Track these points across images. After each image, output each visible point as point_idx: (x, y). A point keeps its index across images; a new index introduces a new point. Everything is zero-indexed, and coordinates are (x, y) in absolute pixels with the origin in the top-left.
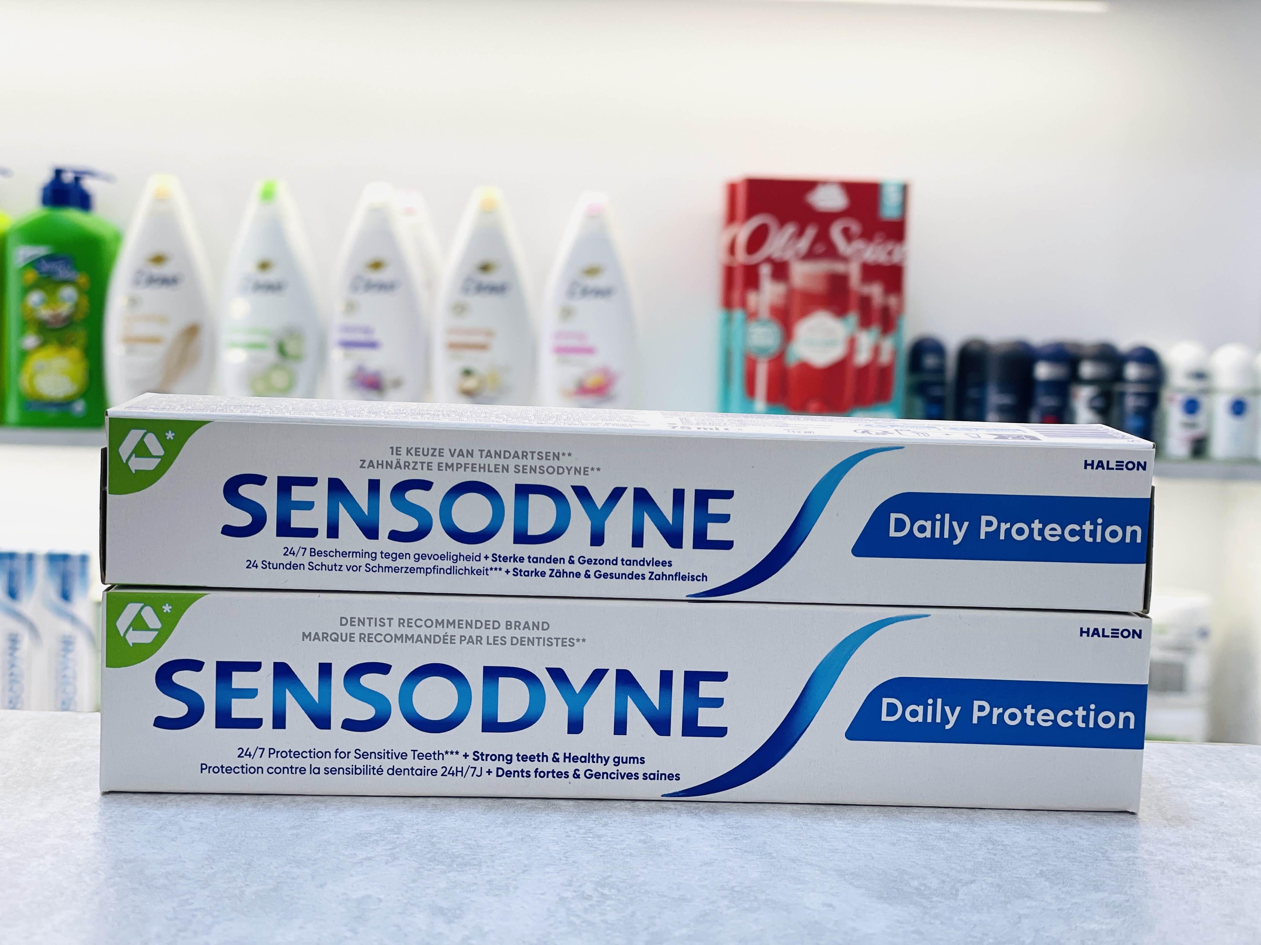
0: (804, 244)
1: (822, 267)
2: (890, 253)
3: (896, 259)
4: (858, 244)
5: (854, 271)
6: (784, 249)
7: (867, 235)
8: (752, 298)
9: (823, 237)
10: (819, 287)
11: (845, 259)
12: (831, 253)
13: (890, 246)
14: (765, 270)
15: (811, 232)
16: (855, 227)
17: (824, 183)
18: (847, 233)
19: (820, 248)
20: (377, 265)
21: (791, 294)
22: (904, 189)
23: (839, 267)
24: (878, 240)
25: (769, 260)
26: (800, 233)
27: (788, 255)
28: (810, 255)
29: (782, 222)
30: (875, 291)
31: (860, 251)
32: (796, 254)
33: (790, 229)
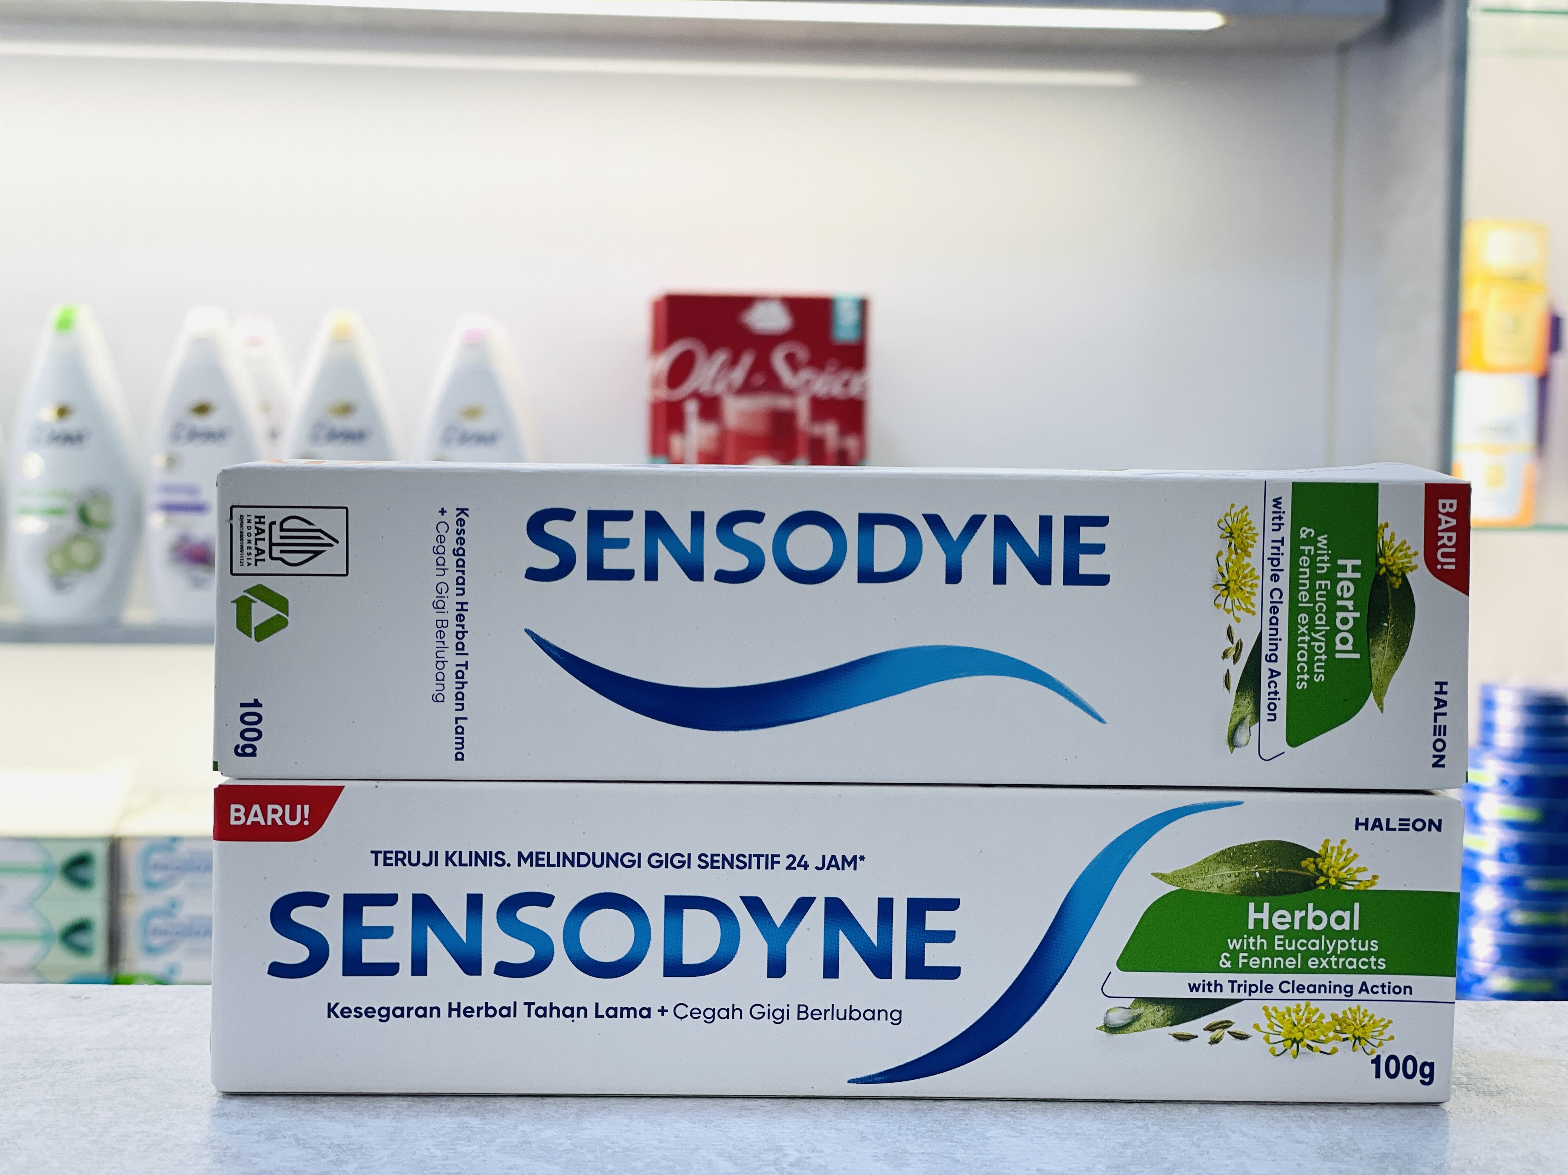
0: (738, 375)
1: (762, 402)
2: (846, 384)
3: (854, 390)
4: (806, 374)
5: (802, 407)
6: (714, 382)
7: (818, 363)
8: (676, 442)
9: (762, 365)
10: (759, 427)
11: (790, 393)
12: (774, 385)
13: (845, 375)
14: (692, 408)
15: (747, 360)
16: (802, 354)
17: (763, 299)
18: (791, 359)
19: (759, 379)
20: (202, 409)
21: (723, 436)
22: (863, 306)
23: (784, 403)
24: (831, 368)
25: (696, 395)
26: (734, 362)
27: (720, 388)
28: (746, 389)
29: (711, 349)
30: (829, 431)
31: (808, 382)
32: (730, 386)
33: (721, 357)
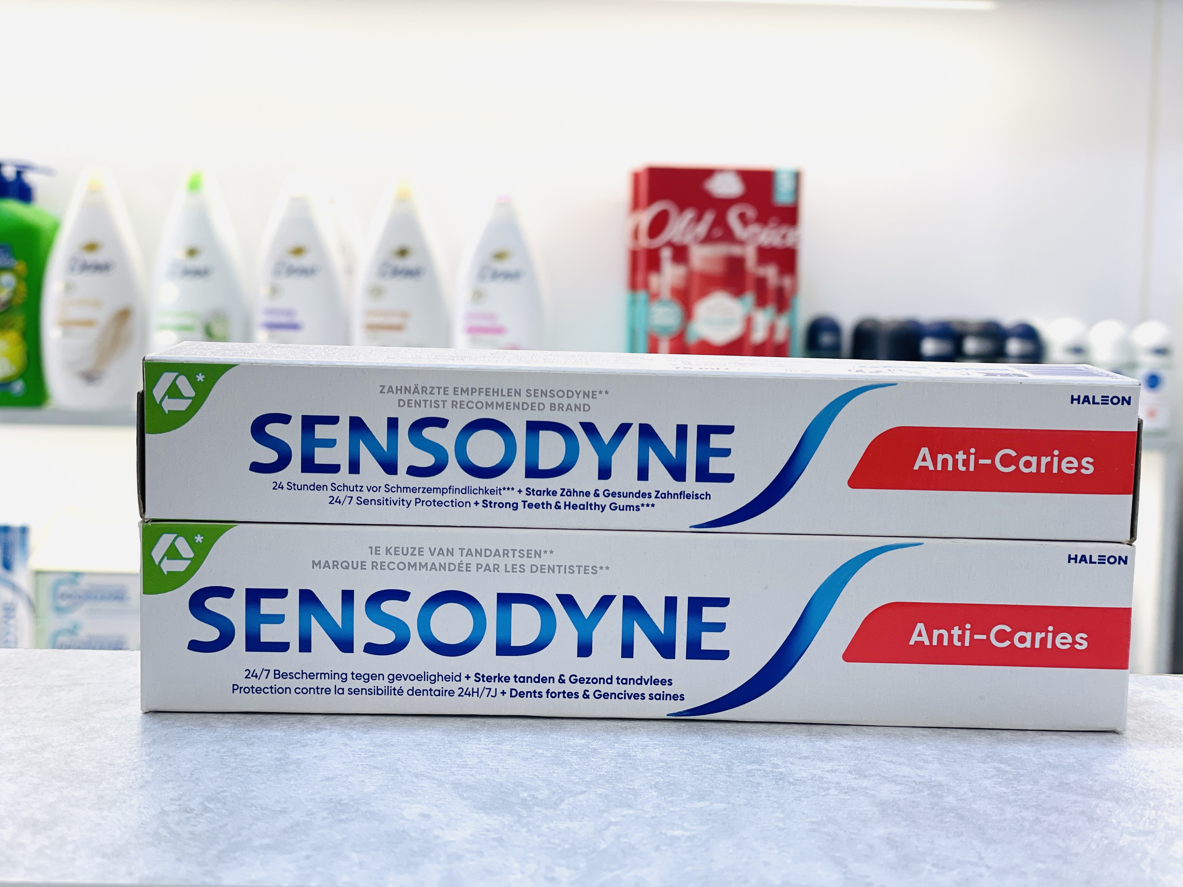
0: (702, 229)
1: (720, 250)
2: (784, 237)
3: (789, 241)
4: (754, 229)
5: (750, 254)
6: (684, 234)
7: (763, 220)
8: (654, 280)
9: (720, 222)
10: (717, 269)
11: (741, 243)
12: (729, 236)
13: (783, 230)
14: (666, 254)
15: (709, 217)
16: (751, 213)
17: (721, 171)
18: (742, 217)
19: (718, 232)
20: (298, 251)
21: (690, 276)
22: (797, 177)
23: (736, 250)
24: (772, 224)
25: (669, 244)
26: (699, 219)
27: (687, 239)
28: (708, 239)
29: (682, 208)
30: (771, 272)
31: (755, 235)
32: (696, 238)
33: (689, 215)
